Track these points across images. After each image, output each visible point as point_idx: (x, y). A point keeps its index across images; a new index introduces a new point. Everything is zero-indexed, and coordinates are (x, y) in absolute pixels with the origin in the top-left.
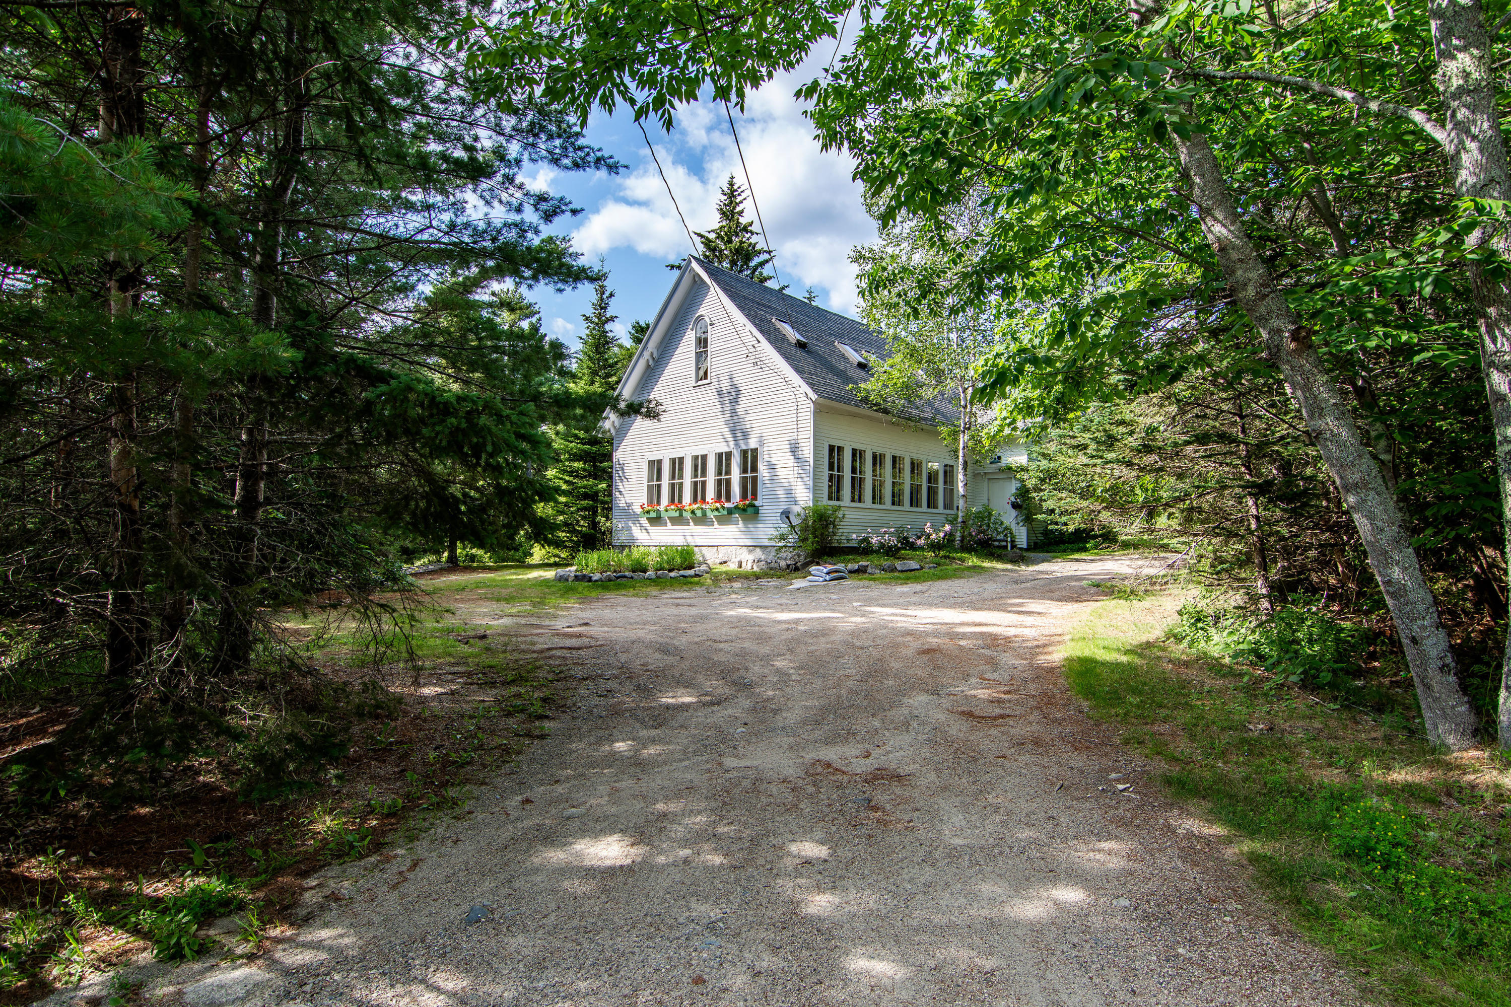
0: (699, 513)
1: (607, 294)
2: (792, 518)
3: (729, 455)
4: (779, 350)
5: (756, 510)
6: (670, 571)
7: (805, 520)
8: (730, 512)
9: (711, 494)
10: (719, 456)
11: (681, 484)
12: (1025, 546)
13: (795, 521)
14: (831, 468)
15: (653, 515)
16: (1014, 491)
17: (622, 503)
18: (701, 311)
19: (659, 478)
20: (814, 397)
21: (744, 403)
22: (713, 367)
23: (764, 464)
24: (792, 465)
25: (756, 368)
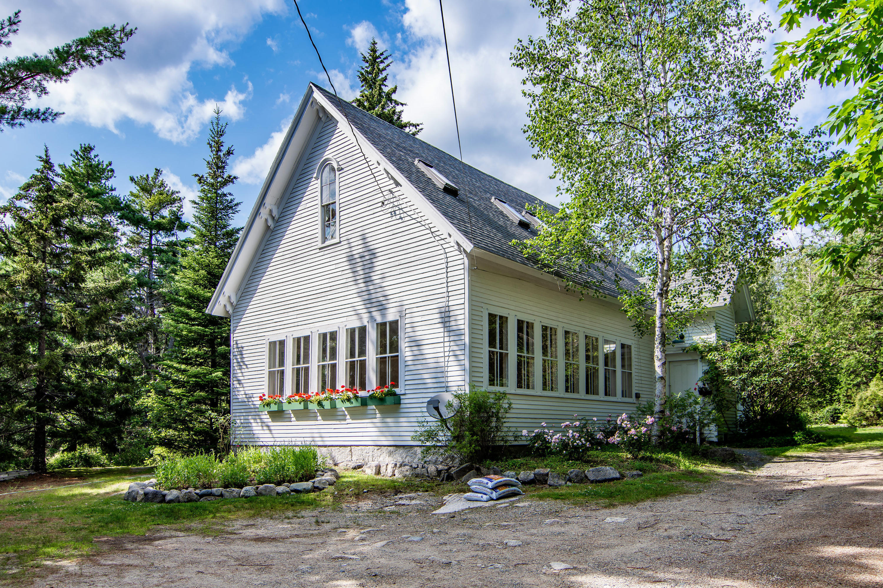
0: (327, 405)
1: (224, 149)
2: (443, 409)
3: (363, 330)
4: (423, 191)
5: (397, 399)
6: (279, 484)
7: (460, 411)
8: (364, 402)
9: (342, 379)
10: (352, 331)
11: (307, 369)
12: (715, 440)
13: (447, 414)
14: (492, 343)
15: (274, 408)
16: (700, 375)
17: (241, 396)
18: (328, 154)
19: (282, 363)
20: (468, 246)
21: (380, 265)
22: (342, 222)
23: (407, 340)
24: (441, 340)
25: (394, 218)
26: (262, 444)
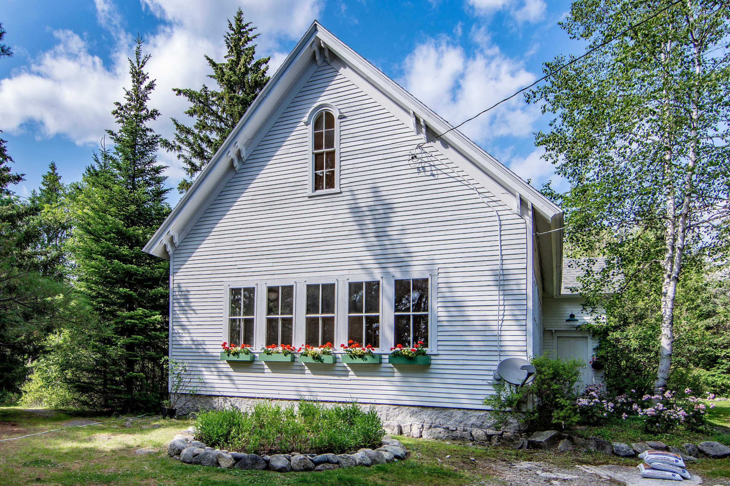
0: (328, 359)
3: (374, 285)
5: (426, 359)
9: (343, 334)
10: (357, 286)
11: (289, 320)
17: (185, 342)
18: (325, 100)
19: (249, 311)
21: (399, 220)
22: (342, 172)
23: (440, 300)
24: (496, 303)
25: (422, 174)
26: (218, 394)
